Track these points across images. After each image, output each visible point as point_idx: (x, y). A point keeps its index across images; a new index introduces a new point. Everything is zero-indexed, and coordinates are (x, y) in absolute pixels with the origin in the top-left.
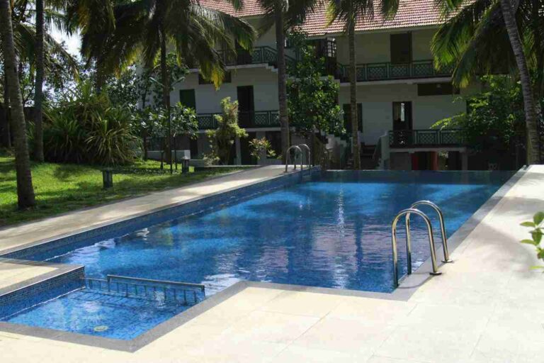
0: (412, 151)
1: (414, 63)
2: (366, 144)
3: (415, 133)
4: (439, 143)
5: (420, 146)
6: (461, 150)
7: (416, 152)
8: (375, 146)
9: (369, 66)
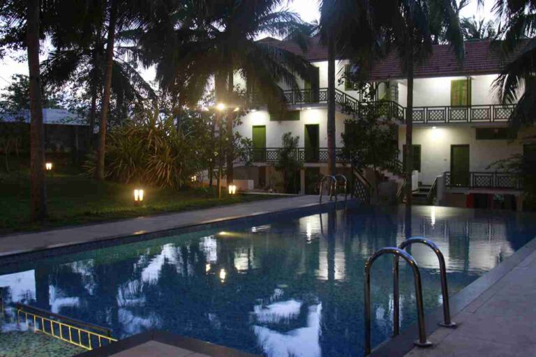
0: (468, 192)
1: (472, 108)
2: (423, 184)
3: (472, 175)
4: (494, 186)
5: (476, 187)
6: (517, 194)
7: (471, 194)
8: (430, 186)
9: (429, 109)
